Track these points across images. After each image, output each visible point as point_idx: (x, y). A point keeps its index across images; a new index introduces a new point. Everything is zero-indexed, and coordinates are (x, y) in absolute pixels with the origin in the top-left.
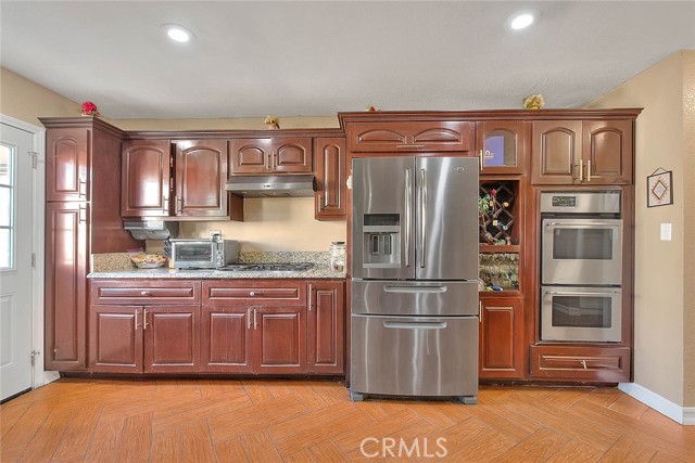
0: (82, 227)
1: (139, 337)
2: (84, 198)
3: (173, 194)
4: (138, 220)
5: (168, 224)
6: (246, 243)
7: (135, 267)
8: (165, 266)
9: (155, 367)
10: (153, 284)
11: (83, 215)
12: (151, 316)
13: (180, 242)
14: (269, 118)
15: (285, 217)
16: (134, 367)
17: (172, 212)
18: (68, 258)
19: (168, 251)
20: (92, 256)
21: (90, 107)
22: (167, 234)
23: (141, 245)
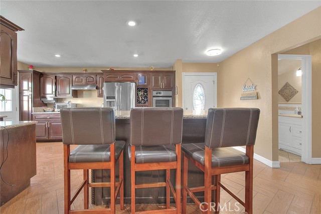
0: (30, 100)
1: (47, 129)
2: (30, 92)
3: (56, 90)
4: (45, 97)
5: (54, 99)
6: (79, 104)
7: (45, 111)
8: (54, 111)
9: (52, 137)
10: (51, 115)
11: (30, 97)
12: (50, 124)
13: (59, 104)
14: (84, 69)
15: (90, 96)
16: (46, 138)
17: (56, 96)
18: (25, 108)
19: (55, 107)
20: (33, 108)
21: (32, 67)
22: (54, 102)
23: (46, 105)
